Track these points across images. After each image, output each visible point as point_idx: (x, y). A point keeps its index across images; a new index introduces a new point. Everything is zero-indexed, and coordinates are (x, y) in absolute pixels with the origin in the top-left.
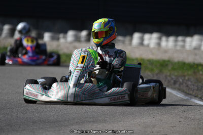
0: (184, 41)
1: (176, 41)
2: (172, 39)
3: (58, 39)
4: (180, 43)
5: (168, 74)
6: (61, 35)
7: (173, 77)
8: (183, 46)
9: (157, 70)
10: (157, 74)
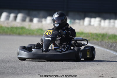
0: (114, 22)
1: (110, 22)
2: (107, 21)
3: (42, 22)
4: (112, 24)
5: (107, 41)
6: (43, 20)
7: (110, 43)
8: (114, 26)
9: (100, 39)
10: (100, 42)
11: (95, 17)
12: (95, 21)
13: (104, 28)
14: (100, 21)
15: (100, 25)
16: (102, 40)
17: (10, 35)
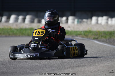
9: (108, 37)
10: (108, 39)
11: (102, 16)
12: (102, 20)
13: (111, 26)
14: (108, 19)
15: (107, 23)
16: (110, 37)
17: (19, 36)
